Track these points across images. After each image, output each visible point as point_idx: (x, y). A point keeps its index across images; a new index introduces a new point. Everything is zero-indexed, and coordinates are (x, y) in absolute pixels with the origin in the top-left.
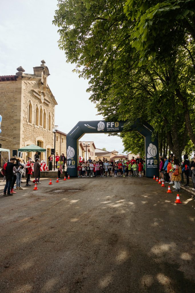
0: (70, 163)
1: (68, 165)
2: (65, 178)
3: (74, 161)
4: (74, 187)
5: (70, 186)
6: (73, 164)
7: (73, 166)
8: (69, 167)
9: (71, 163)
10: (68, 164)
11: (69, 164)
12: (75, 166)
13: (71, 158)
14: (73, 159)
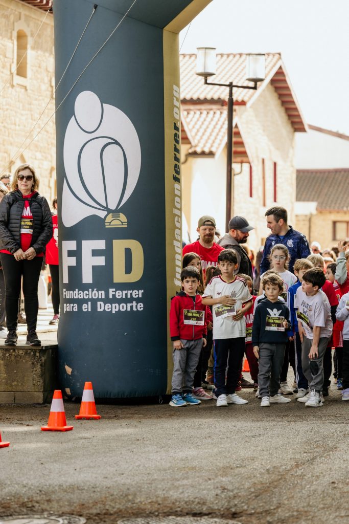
0: (89, 263)
1: (70, 287)
2: (57, 405)
3: (136, 247)
4: (174, 495)
5: (122, 480)
6: (119, 276)
7: (120, 294)
8: (80, 302)
9: (101, 261)
10: (75, 271)
11: (87, 277)
12: (141, 292)
13: (106, 213)
14: (123, 224)
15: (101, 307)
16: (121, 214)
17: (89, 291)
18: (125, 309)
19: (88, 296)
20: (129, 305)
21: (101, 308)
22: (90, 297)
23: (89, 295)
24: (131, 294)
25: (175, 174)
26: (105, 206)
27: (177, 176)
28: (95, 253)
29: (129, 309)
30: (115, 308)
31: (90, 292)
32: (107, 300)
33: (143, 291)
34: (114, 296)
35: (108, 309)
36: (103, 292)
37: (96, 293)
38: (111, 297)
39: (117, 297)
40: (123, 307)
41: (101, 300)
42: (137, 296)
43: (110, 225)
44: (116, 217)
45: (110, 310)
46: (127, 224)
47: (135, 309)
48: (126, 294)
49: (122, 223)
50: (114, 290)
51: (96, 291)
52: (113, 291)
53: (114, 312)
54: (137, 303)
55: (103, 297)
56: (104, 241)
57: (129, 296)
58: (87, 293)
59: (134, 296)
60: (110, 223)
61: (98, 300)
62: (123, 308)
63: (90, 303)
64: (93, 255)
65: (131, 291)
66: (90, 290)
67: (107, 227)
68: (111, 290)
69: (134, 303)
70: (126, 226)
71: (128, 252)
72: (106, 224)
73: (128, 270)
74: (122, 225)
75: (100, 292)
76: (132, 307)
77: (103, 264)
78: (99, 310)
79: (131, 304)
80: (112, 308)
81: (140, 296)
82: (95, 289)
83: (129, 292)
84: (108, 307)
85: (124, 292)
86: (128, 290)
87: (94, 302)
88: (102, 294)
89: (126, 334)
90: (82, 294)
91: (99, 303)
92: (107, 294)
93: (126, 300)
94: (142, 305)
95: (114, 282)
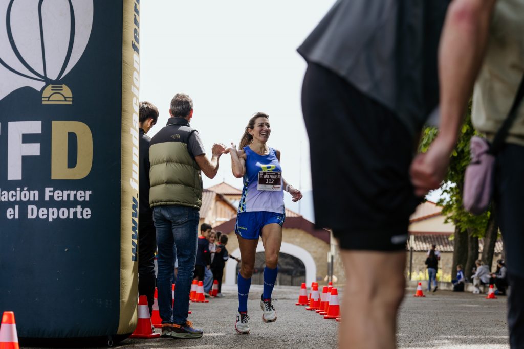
0: (18, 152)
3: (84, 132)
6: (59, 169)
8: (3, 206)
9: (34, 149)
12: (88, 193)
13: (44, 84)
14: (67, 99)
15: (33, 212)
16: (64, 86)
17: (16, 191)
18: (66, 216)
19: (14, 198)
20: (72, 210)
21: (32, 214)
22: (18, 199)
23: (16, 196)
24: (75, 195)
25: (134, 41)
26: (43, 75)
27: (136, 44)
28: (27, 138)
29: (71, 216)
30: (53, 214)
31: (18, 193)
32: (41, 203)
33: (90, 192)
34: (51, 197)
35: (43, 215)
36: (37, 192)
37: (27, 193)
38: (47, 199)
39: (56, 199)
40: (64, 213)
41: (33, 203)
42: (83, 199)
43: (48, 100)
44: (57, 90)
45: (45, 216)
46: (71, 99)
47: (79, 216)
48: (69, 195)
49: (65, 98)
50: (52, 189)
51: (27, 190)
52: (50, 191)
53: (50, 220)
54: (83, 208)
55: (37, 199)
56: (39, 123)
57: (72, 199)
58: (14, 193)
59: (79, 199)
60: (49, 98)
61: (30, 202)
62: (63, 215)
63: (17, 207)
64: (23, 142)
65: (75, 192)
66: (18, 189)
67: (44, 103)
68: (47, 189)
69: (79, 209)
70: (71, 103)
71: (72, 138)
72: (43, 99)
73: (72, 162)
74: (66, 101)
75: (32, 192)
76: (75, 213)
77: (38, 153)
78: (30, 216)
79: (74, 210)
80: (48, 214)
81: (87, 199)
82: (25, 188)
83: (72, 193)
84: (42, 213)
85: (66, 193)
86: (70, 190)
87: (23, 205)
88: (35, 195)
89: (66, 250)
90: (6, 195)
91: (30, 207)
92: (42, 195)
93: (68, 204)
94: (89, 212)
95: (52, 178)
